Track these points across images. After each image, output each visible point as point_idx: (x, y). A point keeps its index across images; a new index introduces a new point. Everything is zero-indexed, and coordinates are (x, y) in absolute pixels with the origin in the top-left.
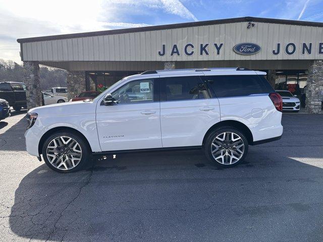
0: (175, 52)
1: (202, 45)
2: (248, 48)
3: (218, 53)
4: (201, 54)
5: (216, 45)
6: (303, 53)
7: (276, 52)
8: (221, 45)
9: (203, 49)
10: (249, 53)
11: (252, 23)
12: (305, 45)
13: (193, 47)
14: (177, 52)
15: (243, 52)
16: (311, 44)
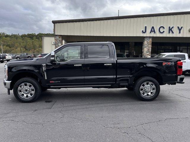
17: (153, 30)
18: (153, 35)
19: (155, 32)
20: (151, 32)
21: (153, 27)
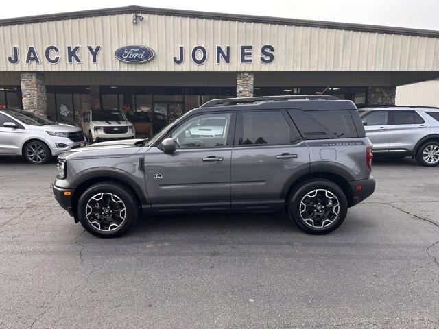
0: (32, 58)
1: (69, 48)
2: (134, 52)
3: (95, 61)
4: (70, 61)
5: (90, 48)
6: (218, 61)
7: (178, 59)
8: (98, 48)
9: (72, 53)
10: (136, 61)
11: (140, 15)
12: (219, 50)
13: (57, 50)
14: (35, 58)
15: (128, 58)
16: (228, 48)
17: (32, 56)
18: (33, 67)
19: (37, 61)
20: (28, 61)
21: (31, 50)
